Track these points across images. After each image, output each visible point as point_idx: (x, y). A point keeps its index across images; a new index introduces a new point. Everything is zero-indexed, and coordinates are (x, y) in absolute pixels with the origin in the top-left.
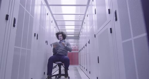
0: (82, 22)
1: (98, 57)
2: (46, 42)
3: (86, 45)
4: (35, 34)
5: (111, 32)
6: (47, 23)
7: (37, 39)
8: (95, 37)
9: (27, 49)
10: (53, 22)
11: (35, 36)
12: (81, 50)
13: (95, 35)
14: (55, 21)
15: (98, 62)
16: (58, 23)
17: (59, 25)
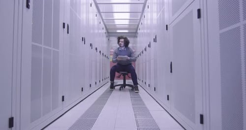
0: (143, 5)
1: (171, 63)
2: (83, 40)
3: (149, 46)
4: (64, 24)
5: (199, 16)
6: (83, 8)
7: (68, 33)
8: (167, 29)
9: (52, 49)
10: (93, 5)
11: (64, 27)
12: (140, 54)
13: (167, 26)
14: (96, 4)
15: (171, 72)
16: (101, 8)
17: (103, 12)
